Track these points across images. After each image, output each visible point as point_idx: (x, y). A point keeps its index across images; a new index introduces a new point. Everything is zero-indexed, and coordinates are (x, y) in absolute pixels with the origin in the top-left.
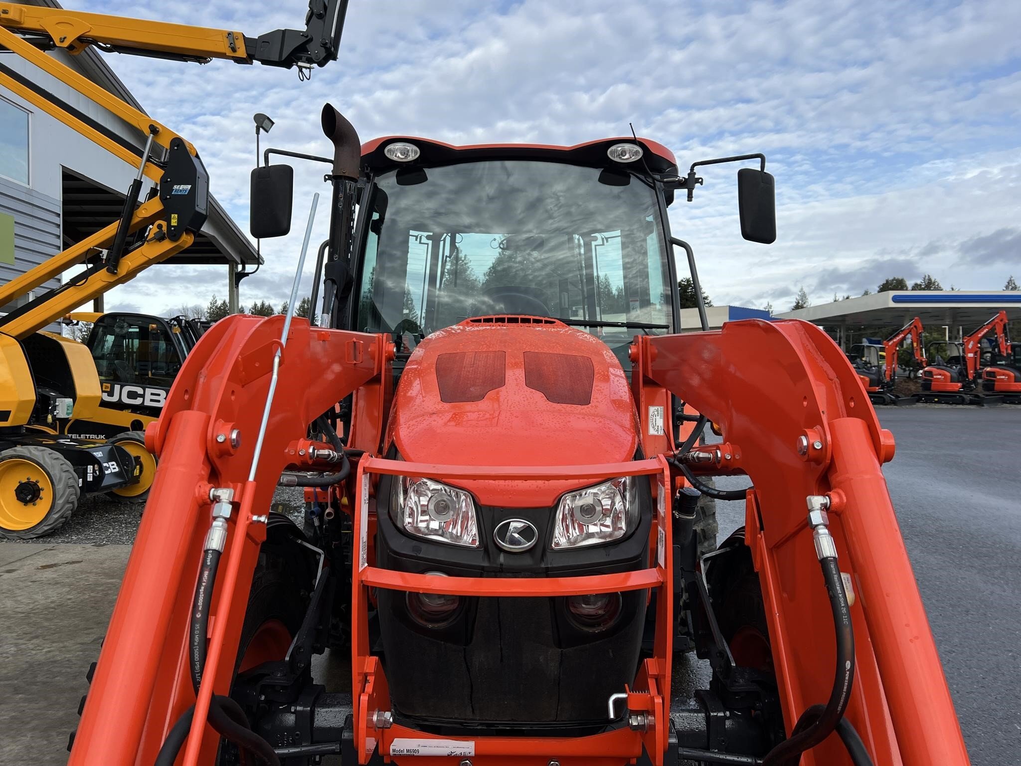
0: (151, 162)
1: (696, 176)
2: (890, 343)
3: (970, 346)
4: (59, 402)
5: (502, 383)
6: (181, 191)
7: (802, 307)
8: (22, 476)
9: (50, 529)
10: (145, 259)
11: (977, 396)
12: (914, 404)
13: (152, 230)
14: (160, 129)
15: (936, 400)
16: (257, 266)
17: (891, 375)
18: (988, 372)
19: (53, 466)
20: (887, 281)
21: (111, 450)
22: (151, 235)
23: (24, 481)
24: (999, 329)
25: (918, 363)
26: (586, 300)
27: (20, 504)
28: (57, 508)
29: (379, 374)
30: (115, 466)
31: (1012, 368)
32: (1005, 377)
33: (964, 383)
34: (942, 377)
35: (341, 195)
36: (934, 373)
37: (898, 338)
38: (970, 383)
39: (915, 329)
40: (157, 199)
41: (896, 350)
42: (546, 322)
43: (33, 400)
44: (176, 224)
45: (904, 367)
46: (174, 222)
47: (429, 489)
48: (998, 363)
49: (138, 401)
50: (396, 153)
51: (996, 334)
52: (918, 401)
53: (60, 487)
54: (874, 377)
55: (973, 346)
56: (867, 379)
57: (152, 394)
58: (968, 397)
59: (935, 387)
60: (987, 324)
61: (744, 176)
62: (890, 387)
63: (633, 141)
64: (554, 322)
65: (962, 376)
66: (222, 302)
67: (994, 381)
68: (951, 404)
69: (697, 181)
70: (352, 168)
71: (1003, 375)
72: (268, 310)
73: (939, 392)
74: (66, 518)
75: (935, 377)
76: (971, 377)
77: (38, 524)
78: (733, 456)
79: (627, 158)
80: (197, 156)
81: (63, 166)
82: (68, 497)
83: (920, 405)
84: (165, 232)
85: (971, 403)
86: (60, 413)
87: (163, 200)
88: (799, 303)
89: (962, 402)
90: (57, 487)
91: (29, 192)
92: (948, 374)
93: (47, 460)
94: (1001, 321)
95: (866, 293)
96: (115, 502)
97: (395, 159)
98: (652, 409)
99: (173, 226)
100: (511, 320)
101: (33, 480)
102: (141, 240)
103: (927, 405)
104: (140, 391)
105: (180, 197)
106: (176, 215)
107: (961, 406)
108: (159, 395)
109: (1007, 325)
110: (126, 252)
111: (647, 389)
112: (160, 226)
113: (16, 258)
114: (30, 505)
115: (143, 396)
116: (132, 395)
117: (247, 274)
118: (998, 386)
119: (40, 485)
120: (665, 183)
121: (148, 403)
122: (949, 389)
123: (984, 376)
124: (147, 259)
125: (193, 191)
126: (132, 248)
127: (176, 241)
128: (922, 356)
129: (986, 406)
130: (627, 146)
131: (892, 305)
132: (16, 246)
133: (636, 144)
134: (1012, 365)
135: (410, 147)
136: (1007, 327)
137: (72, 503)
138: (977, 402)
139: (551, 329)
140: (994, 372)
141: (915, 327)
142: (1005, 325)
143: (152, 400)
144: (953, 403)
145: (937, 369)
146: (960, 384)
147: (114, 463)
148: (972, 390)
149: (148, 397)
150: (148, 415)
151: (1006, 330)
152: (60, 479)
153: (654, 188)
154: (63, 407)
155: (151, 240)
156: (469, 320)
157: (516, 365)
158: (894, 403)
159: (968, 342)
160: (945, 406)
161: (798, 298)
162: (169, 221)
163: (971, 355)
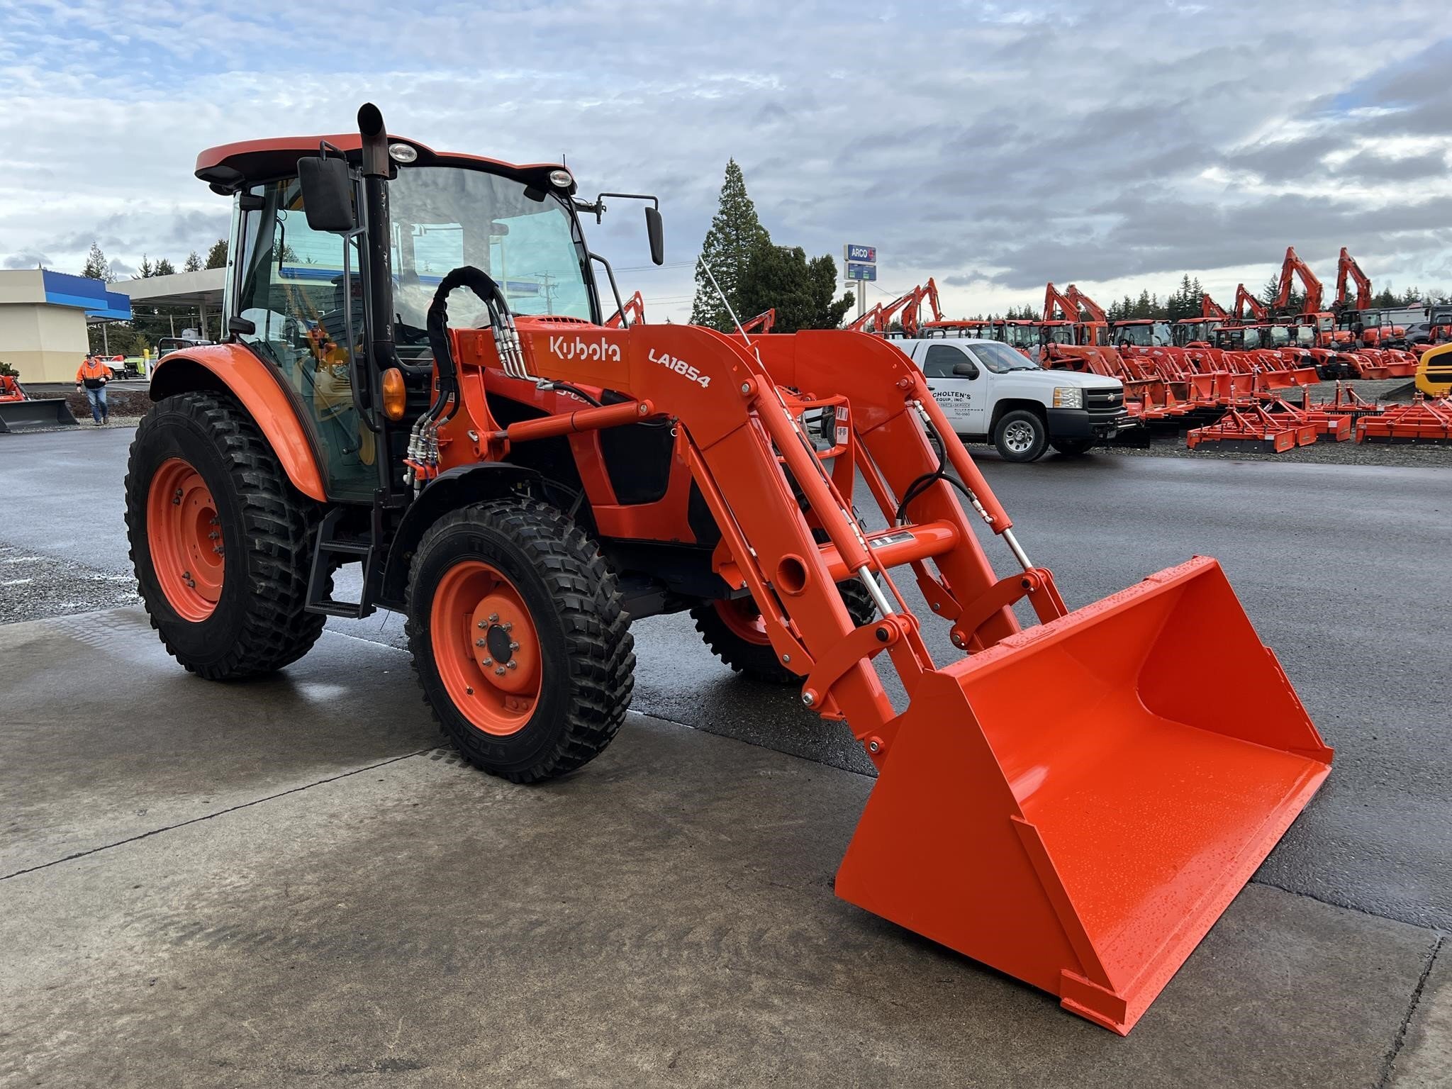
35: (382, 194)
50: (399, 153)
79: (564, 183)
97: (397, 159)
135: (407, 148)
161: (90, 259)
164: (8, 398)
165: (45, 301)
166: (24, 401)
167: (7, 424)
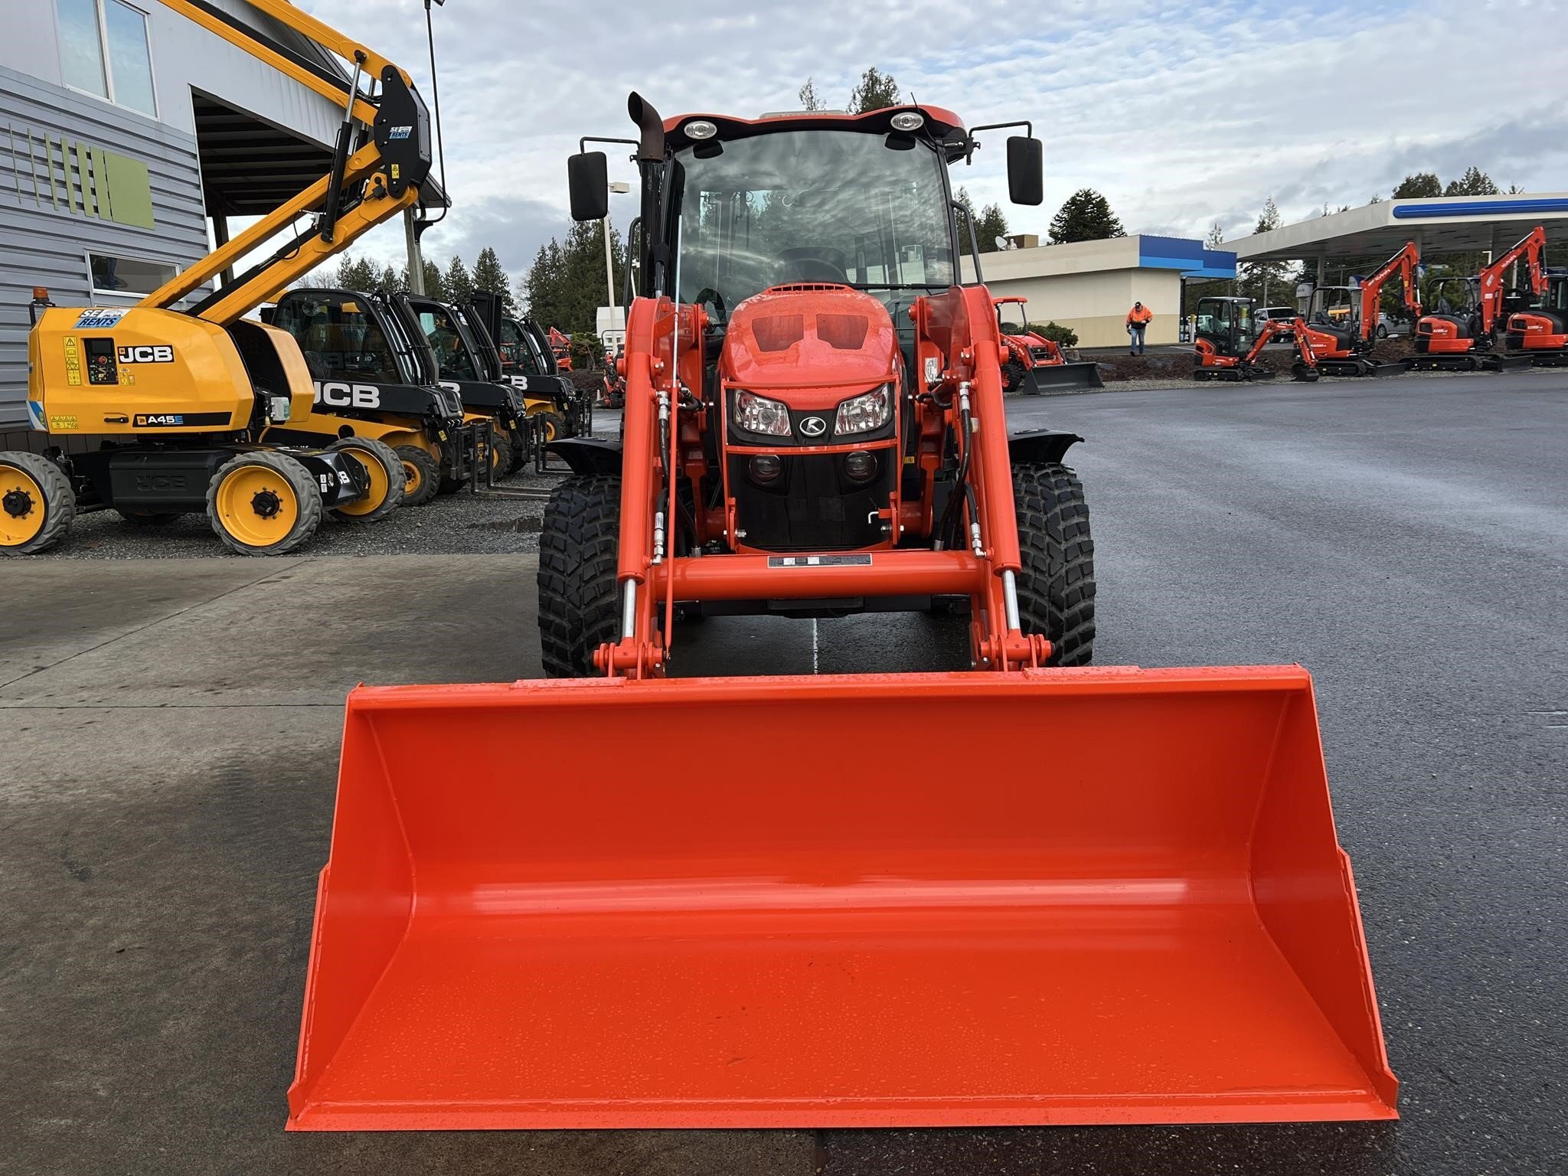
0: (360, 98)
1: (974, 141)
2: (1370, 284)
3: (1489, 283)
4: (274, 401)
5: (802, 337)
6: (400, 134)
7: (1269, 229)
8: (256, 487)
9: (296, 544)
10: (365, 222)
11: (1495, 357)
12: (1402, 372)
13: (369, 186)
14: (367, 54)
15: (1435, 365)
16: (443, 209)
17: (1369, 331)
18: (1514, 321)
19: (294, 473)
20: (1408, 180)
21: (337, 457)
22: (369, 192)
23: (260, 491)
24: (1532, 255)
25: (1409, 311)
26: (886, 258)
27: (258, 518)
28: (303, 520)
29: (697, 340)
30: (346, 476)
31: (1552, 313)
32: (1539, 327)
33: (1477, 339)
34: (1443, 330)
35: (650, 177)
36: (1433, 326)
37: (1382, 275)
38: (1485, 338)
39: (1406, 259)
40: (371, 145)
41: (1378, 294)
42: (837, 288)
43: (251, 399)
44: (398, 177)
45: (1395, 319)
46: (395, 175)
47: (756, 403)
48: (1531, 306)
49: (345, 402)
50: (696, 131)
51: (1528, 262)
52: (1408, 369)
53: (304, 495)
54: (1343, 335)
55: (1493, 282)
56: (1334, 339)
57: (361, 392)
58: (1480, 360)
59: (1434, 345)
60: (1516, 248)
61: (1013, 143)
62: (1367, 349)
63: (914, 109)
64: (843, 288)
65: (1474, 329)
66: (360, 261)
67: (1523, 333)
68: (1455, 371)
69: (975, 145)
70: (656, 151)
71: (1537, 324)
72: (430, 271)
73: (1441, 354)
74: (312, 531)
75: (1434, 331)
76: (1487, 330)
77: (285, 538)
78: (951, 377)
79: (910, 127)
80: (413, 87)
81: (192, 86)
82: (313, 508)
83: (1410, 374)
84: (386, 187)
85: (1486, 367)
86: (277, 415)
87: (379, 146)
88: (1264, 222)
89: (1472, 367)
90: (301, 496)
91: (159, 127)
92: (1454, 326)
93: (286, 465)
94: (1536, 242)
95: (1374, 201)
96: (343, 523)
97: (694, 137)
98: (928, 360)
99: (395, 180)
100: (807, 288)
101: (270, 490)
102: (354, 198)
103: (1421, 374)
104: (346, 388)
105: (399, 143)
106: (397, 166)
107: (1469, 373)
108: (370, 393)
109: (1544, 247)
110: (341, 214)
111: (924, 343)
112: (378, 180)
113: (155, 220)
114: (270, 519)
115: (350, 395)
116: (337, 394)
117: (430, 223)
118: (1528, 342)
119: (279, 496)
120: (946, 147)
121: (357, 404)
122: (1454, 348)
123: (1510, 327)
124: (366, 222)
125: (415, 133)
126: (346, 208)
127: (398, 198)
128: (1415, 300)
129: (1505, 371)
130: (910, 116)
131: (1394, 222)
132: (153, 204)
133: (918, 113)
134: (1550, 309)
135: (706, 125)
136: (1544, 251)
137: (317, 514)
138: (1494, 366)
139: (840, 294)
140: (1524, 321)
141: (1408, 256)
142: (1541, 249)
143: (362, 400)
144: (1458, 370)
145: (1439, 319)
146: (1470, 341)
147: (343, 472)
148: (1487, 349)
149: (357, 396)
150: (358, 418)
151: (1542, 256)
152: (303, 487)
153: (936, 151)
154: (279, 406)
155: (369, 198)
156: (770, 289)
157: (811, 326)
158: (1370, 372)
159: (1487, 276)
160: (1445, 374)
161: (1263, 215)
162: (388, 172)
163: (1489, 296)
164: (1050, 362)
165: (1138, 266)
166: (1062, 364)
167: (1039, 387)
